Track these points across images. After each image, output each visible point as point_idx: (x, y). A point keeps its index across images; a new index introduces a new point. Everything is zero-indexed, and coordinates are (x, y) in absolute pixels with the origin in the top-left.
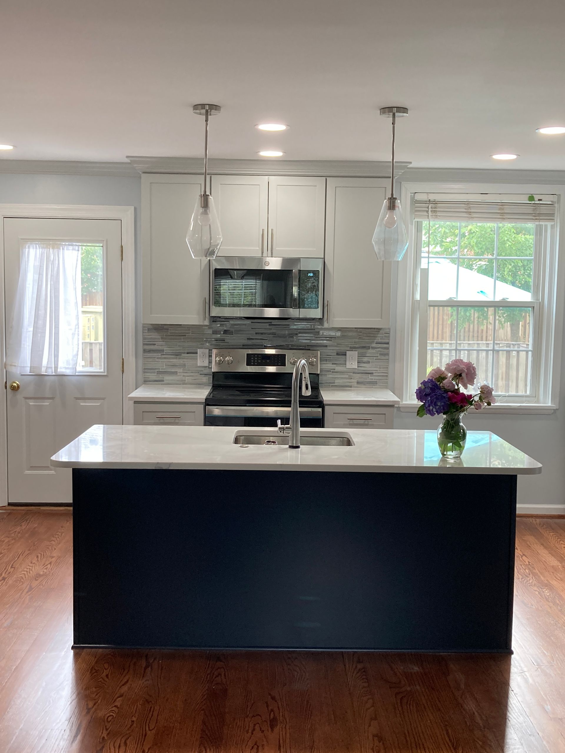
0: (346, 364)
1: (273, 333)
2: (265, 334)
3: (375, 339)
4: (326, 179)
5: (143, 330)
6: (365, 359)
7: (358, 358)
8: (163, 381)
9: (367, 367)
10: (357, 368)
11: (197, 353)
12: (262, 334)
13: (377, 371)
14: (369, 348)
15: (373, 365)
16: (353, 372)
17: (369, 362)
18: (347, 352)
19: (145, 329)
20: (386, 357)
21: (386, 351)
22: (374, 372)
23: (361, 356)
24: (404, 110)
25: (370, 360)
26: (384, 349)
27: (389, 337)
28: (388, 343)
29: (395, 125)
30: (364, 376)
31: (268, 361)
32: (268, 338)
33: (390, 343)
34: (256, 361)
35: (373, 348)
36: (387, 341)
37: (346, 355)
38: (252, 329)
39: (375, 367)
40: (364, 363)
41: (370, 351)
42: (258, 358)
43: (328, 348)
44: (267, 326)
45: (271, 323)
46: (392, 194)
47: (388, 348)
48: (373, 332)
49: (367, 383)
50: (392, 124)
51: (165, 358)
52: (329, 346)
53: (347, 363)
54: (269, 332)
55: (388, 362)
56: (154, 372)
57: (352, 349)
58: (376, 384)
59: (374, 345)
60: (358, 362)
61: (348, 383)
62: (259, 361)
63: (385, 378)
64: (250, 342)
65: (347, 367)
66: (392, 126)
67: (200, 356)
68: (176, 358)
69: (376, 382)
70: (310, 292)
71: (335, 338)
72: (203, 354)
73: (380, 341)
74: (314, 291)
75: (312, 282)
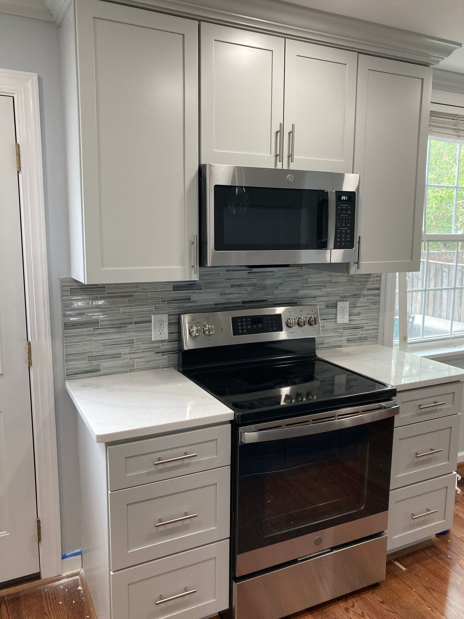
0: (336, 318)
1: (253, 283)
2: (243, 285)
3: (366, 285)
5: (63, 291)
6: (356, 310)
7: (349, 310)
8: (98, 370)
9: (358, 320)
10: (348, 322)
11: (150, 322)
12: (239, 286)
13: (368, 323)
14: (360, 296)
15: (364, 317)
16: (344, 328)
17: (359, 314)
18: (338, 303)
19: (66, 289)
20: (377, 306)
21: (376, 299)
22: (365, 325)
23: (353, 306)
25: (361, 311)
26: (374, 296)
27: (380, 281)
28: (379, 289)
30: (354, 331)
31: (260, 326)
33: (382, 288)
34: (245, 327)
35: (364, 296)
36: (378, 286)
37: (336, 307)
38: (227, 279)
39: (366, 319)
40: (355, 315)
41: (362, 299)
42: (246, 323)
43: (318, 299)
47: (379, 295)
48: (365, 278)
49: (358, 340)
51: (101, 334)
53: (339, 317)
54: (248, 282)
55: (379, 312)
56: (84, 359)
57: (343, 299)
58: (366, 340)
59: (365, 292)
60: (350, 315)
61: (338, 342)
62: (249, 327)
63: (375, 331)
64: (223, 299)
65: (338, 323)
67: (155, 326)
68: (119, 332)
69: (366, 338)
70: (344, 224)
71: (325, 286)
72: (160, 322)
73: (371, 286)
74: (348, 223)
75: (347, 210)
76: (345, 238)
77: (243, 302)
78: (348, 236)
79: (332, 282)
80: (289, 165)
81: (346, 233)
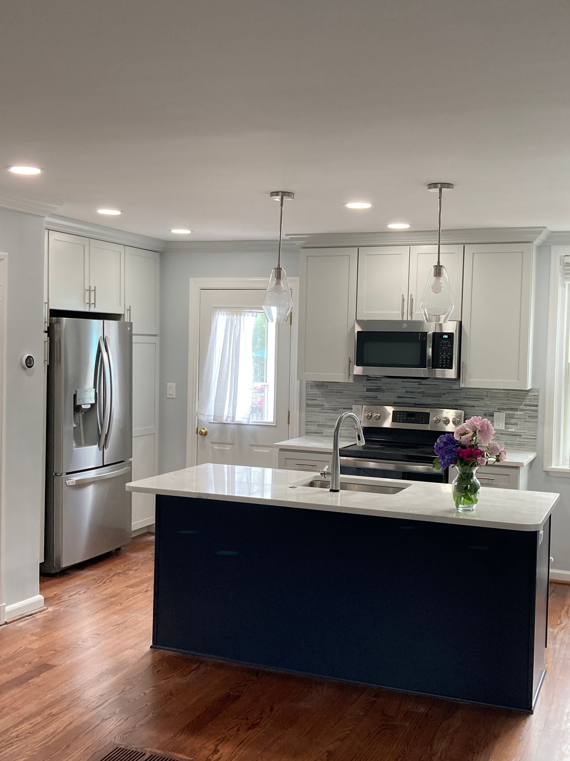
1: (423, 392)
2: (414, 392)
3: (523, 401)
4: (464, 246)
5: (307, 386)
6: (513, 421)
7: (505, 420)
8: (322, 433)
9: (515, 429)
10: (504, 429)
11: (352, 409)
12: (412, 392)
13: (525, 433)
14: (516, 410)
15: (521, 427)
16: (501, 433)
17: (517, 424)
18: (495, 413)
19: (308, 385)
20: (535, 420)
21: (534, 414)
22: (522, 434)
23: (509, 417)
24: (449, 185)
25: (518, 422)
26: (532, 412)
27: (538, 399)
28: (537, 406)
29: (442, 199)
30: (513, 438)
31: (413, 418)
32: (417, 397)
33: (539, 405)
34: (401, 418)
35: (521, 410)
36: (536, 403)
37: (493, 416)
38: (402, 387)
39: (524, 429)
40: (512, 424)
41: (519, 413)
42: (403, 416)
43: (476, 408)
44: (415, 385)
45: (421, 382)
46: (439, 262)
47: (537, 411)
48: (522, 394)
49: (515, 445)
50: (439, 198)
51: (324, 412)
52: (477, 406)
53: (495, 424)
54: (419, 391)
55: (537, 425)
56: (315, 425)
57: (500, 410)
58: (524, 447)
59: (522, 407)
60: (505, 424)
62: (405, 418)
63: (534, 441)
64: (400, 400)
66: (439, 200)
68: (334, 413)
69: (524, 445)
70: (445, 353)
71: (483, 399)
72: (357, 409)
73: (528, 403)
74: (448, 352)
75: (447, 344)
76: (446, 362)
77: (414, 404)
78: (448, 360)
79: (489, 396)
80: (412, 318)
81: (446, 359)
